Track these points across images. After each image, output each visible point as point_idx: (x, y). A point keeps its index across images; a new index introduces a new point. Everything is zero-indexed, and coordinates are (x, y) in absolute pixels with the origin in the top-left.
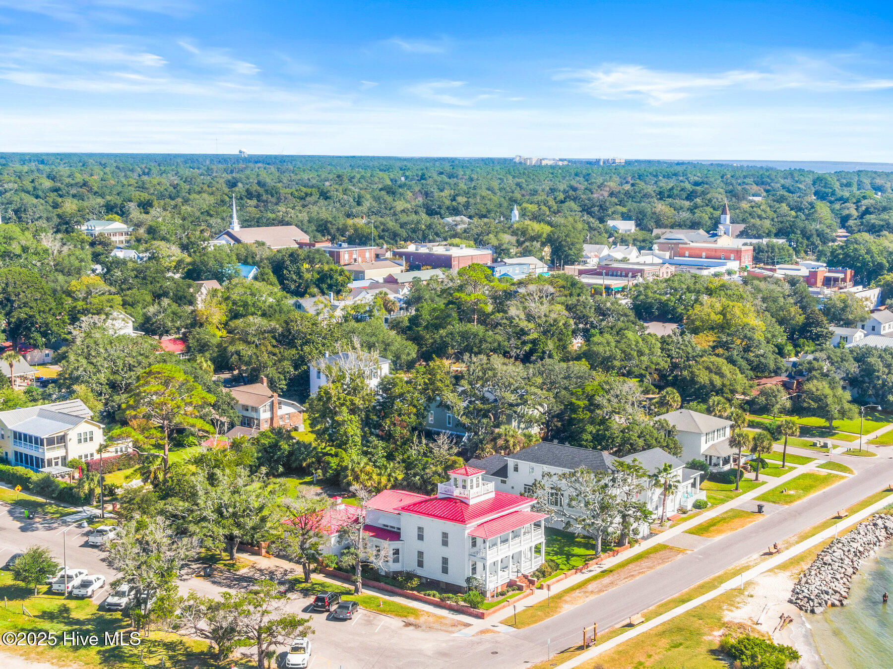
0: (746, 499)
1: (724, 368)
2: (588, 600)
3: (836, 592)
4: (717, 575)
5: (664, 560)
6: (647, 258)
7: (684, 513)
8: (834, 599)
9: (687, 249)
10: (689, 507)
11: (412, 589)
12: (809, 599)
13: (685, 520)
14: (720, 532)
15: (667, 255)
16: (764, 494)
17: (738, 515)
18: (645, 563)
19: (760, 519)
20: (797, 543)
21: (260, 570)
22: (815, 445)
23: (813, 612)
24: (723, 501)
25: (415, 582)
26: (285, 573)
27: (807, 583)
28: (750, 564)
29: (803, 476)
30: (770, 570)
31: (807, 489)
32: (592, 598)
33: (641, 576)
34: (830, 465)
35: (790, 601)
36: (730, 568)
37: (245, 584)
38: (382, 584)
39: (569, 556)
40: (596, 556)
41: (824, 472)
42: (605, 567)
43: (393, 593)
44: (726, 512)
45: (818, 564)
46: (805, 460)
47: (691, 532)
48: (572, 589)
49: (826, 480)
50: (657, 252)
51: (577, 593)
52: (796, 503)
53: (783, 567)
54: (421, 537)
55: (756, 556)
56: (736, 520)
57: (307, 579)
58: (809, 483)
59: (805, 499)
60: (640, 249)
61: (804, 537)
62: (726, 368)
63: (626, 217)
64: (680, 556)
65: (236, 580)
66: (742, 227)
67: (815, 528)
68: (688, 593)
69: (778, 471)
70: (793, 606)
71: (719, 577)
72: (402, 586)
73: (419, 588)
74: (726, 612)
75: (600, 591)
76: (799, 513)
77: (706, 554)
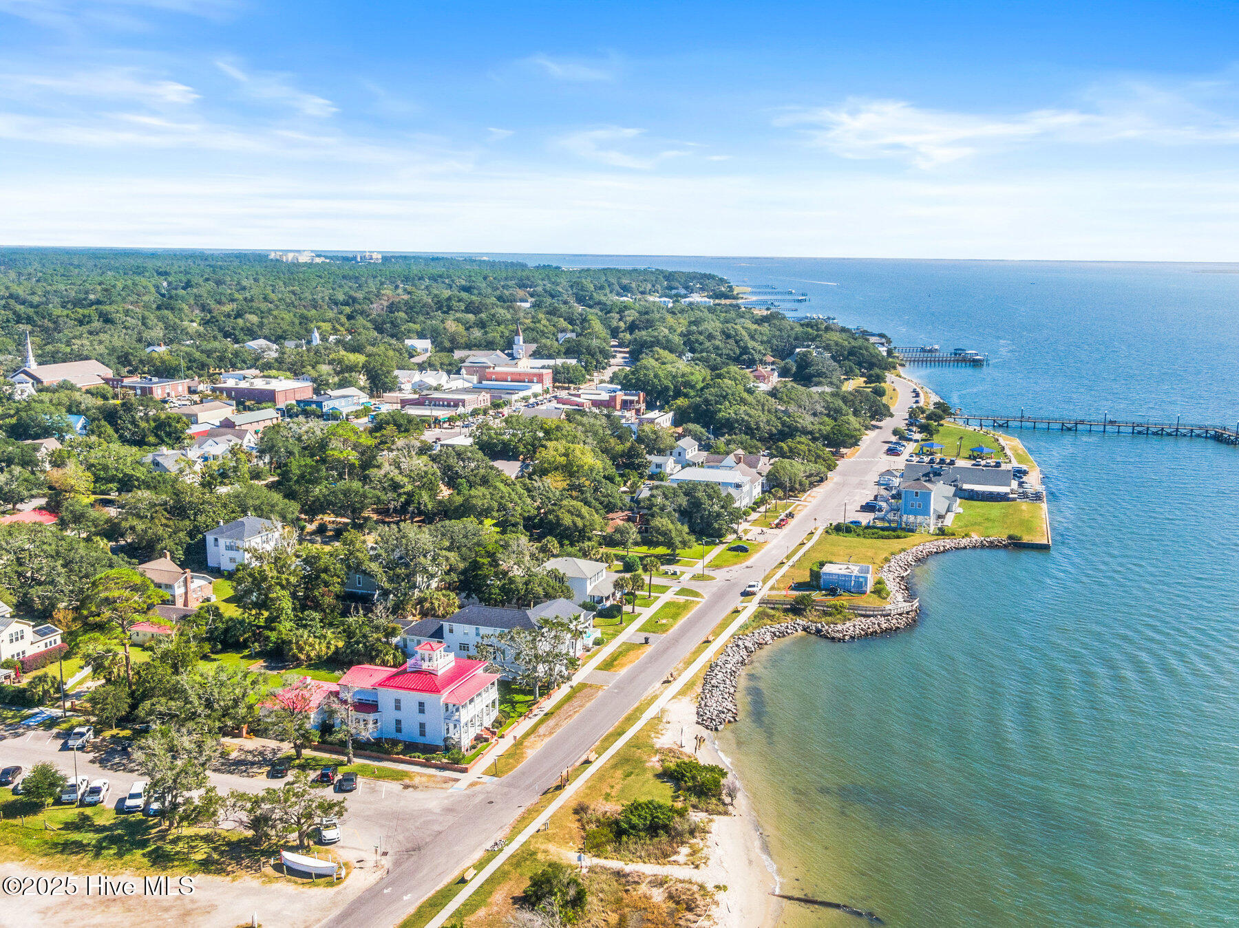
0: (630, 632)
1: (583, 510)
2: (544, 743)
3: (729, 710)
4: (635, 706)
5: (590, 697)
6: (457, 383)
7: (588, 651)
8: (729, 716)
9: (493, 373)
10: (591, 646)
11: (398, 754)
12: (712, 719)
13: (591, 657)
14: (623, 665)
15: (475, 379)
16: (643, 625)
17: (629, 648)
18: (576, 702)
19: (649, 649)
20: (685, 669)
21: (250, 752)
22: (666, 573)
23: (716, 729)
24: (615, 635)
25: (400, 747)
26: (274, 752)
27: (706, 705)
28: (658, 693)
29: (668, 605)
30: (674, 697)
31: (675, 616)
32: (547, 740)
33: (577, 714)
34: (683, 592)
35: (698, 723)
36: (643, 699)
37: (243, 768)
38: (368, 752)
39: (513, 704)
40: (535, 702)
41: (682, 599)
42: (546, 710)
43: (380, 759)
44: (620, 647)
45: (708, 687)
46: (664, 589)
47: (599, 668)
48: (527, 735)
49: (685, 606)
50: (465, 376)
51: (532, 738)
52: (671, 631)
53: (682, 692)
54: (398, 708)
55: (658, 685)
56: (631, 652)
57: (299, 755)
58: (675, 610)
59: (676, 627)
60: (449, 372)
61: (689, 663)
62: (585, 510)
63: (421, 336)
64: (600, 693)
65: (233, 764)
66: (534, 347)
67: (694, 653)
68: (619, 727)
69: (647, 602)
70: (700, 727)
71: (638, 708)
72: (388, 752)
73: (403, 753)
74: (655, 740)
75: (551, 733)
76: (675, 641)
77: (620, 687)
